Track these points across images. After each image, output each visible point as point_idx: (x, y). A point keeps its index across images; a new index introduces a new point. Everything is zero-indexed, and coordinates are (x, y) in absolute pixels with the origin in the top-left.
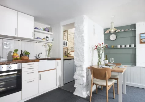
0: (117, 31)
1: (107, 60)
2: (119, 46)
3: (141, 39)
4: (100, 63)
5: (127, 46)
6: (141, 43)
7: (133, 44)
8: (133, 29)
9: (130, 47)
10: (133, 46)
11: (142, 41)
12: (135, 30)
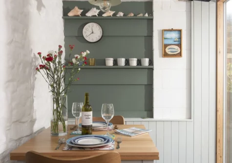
0: (104, 15)
1: (91, 113)
2: (110, 62)
3: (166, 46)
4: (60, 123)
5: (130, 62)
6: (165, 55)
7: (146, 57)
8: (147, 15)
9: (138, 65)
10: (146, 62)
11: (167, 50)
12: (152, 20)
